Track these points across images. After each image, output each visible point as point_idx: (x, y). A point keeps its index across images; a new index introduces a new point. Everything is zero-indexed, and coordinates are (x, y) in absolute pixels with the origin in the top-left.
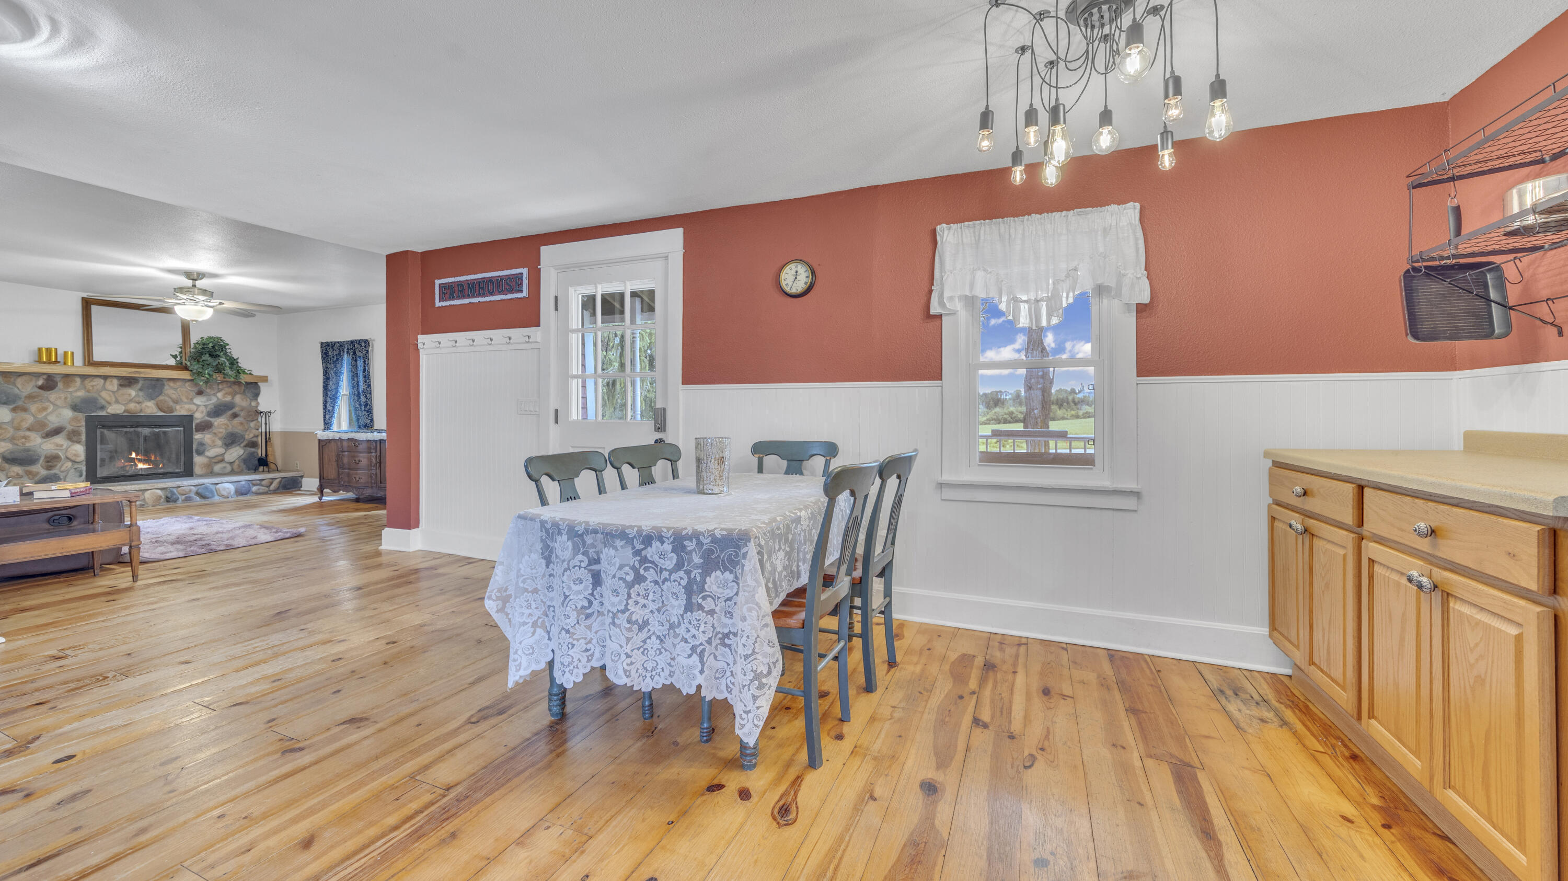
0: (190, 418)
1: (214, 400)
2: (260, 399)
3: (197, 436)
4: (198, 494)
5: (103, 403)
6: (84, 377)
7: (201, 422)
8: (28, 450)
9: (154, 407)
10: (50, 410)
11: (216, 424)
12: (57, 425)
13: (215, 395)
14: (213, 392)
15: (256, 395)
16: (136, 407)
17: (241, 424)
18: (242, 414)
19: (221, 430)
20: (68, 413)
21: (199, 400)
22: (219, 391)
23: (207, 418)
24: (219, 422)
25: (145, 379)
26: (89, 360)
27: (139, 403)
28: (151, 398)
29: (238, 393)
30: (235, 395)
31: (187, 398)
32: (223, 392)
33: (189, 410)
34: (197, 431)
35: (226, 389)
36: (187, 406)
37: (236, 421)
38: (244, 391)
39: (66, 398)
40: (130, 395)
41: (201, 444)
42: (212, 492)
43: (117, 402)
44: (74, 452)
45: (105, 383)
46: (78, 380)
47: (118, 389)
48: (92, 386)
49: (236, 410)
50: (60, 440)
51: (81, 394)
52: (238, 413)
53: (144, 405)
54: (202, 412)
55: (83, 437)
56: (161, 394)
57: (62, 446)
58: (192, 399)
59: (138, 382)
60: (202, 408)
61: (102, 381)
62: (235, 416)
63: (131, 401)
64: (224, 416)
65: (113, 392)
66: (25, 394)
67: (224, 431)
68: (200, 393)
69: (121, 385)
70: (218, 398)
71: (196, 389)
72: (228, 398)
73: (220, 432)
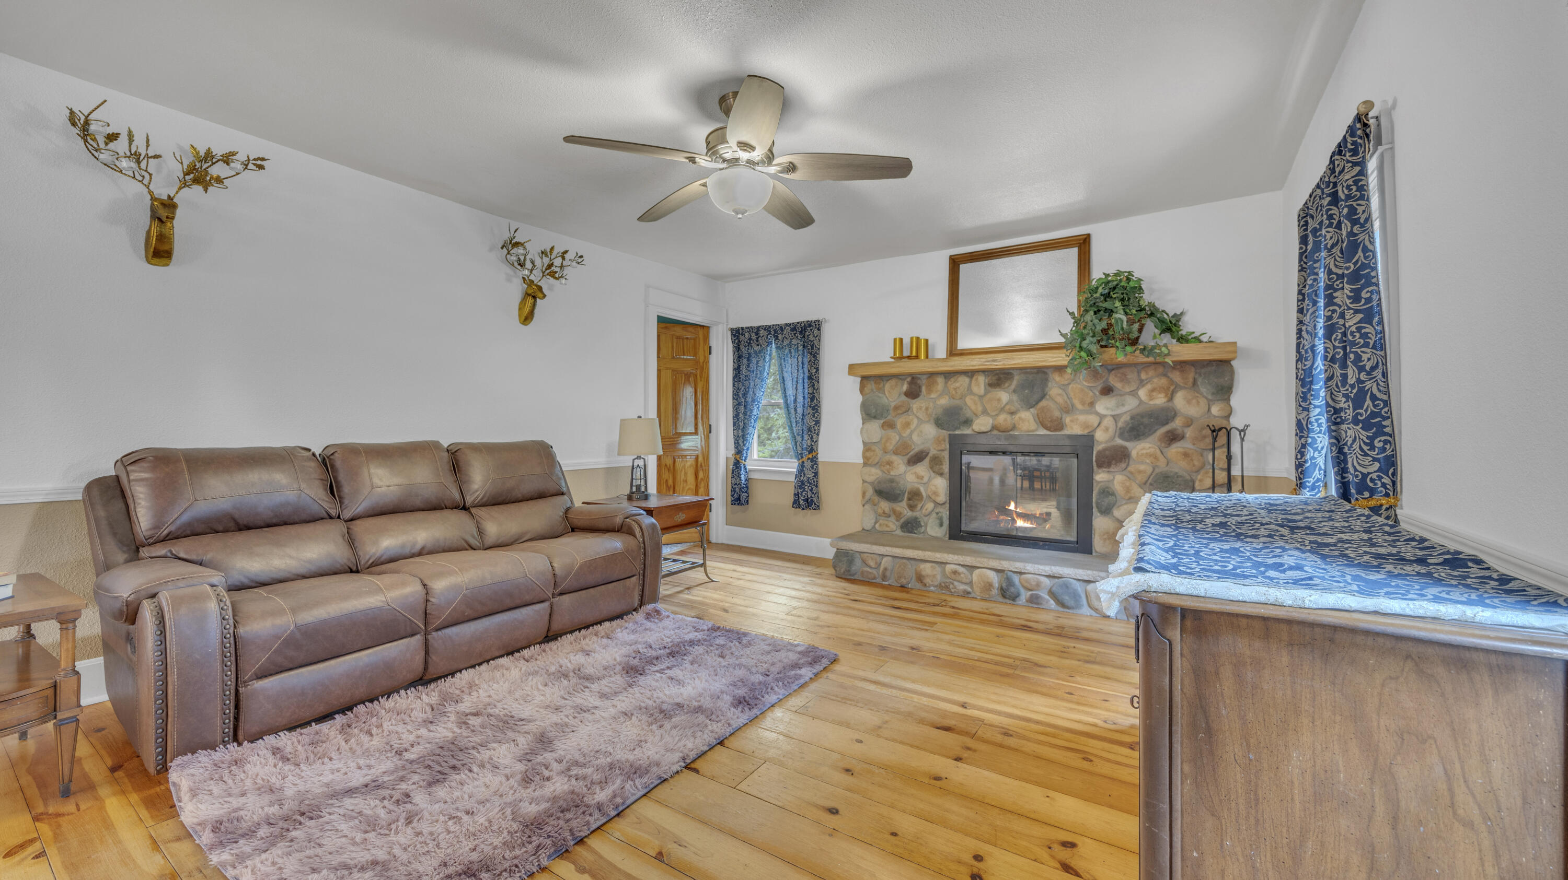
0: (1089, 439)
1: (1131, 404)
2: (1236, 400)
3: (1100, 477)
4: (1052, 594)
5: (969, 414)
6: (949, 375)
7: (1105, 450)
8: (892, 481)
9: (1032, 420)
10: (913, 427)
11: (1134, 454)
12: (921, 447)
13: (1134, 393)
14: (1128, 390)
15: (1225, 391)
16: (1005, 420)
17: (1186, 455)
18: (1189, 433)
19: (1142, 467)
20: (930, 431)
21: (1104, 406)
22: (1142, 383)
23: (1119, 442)
24: (1142, 449)
25: (1023, 370)
26: (953, 351)
27: (1012, 413)
28: (1030, 406)
29: (1182, 388)
30: (1173, 393)
31: (1083, 404)
32: (1149, 386)
33: (1086, 425)
34: (1100, 466)
35: (1155, 380)
36: (1082, 418)
37: (1175, 449)
38: (1195, 383)
39: (927, 409)
40: (999, 400)
41: (1107, 492)
42: (1075, 596)
43: (985, 412)
44: (933, 488)
45: (971, 382)
46: (940, 380)
47: (986, 393)
48: (955, 389)
49: (1177, 424)
50: (922, 469)
51: (944, 401)
52: (1180, 431)
53: (1017, 417)
54: (1107, 429)
55: (946, 468)
56: (1043, 396)
57: (922, 478)
58: (1092, 404)
59: (1013, 378)
60: (1108, 422)
61: (967, 380)
62: (1173, 437)
63: (1002, 410)
64: (1151, 438)
65: (981, 397)
66: (893, 404)
67: (1149, 470)
68: (1107, 391)
69: (990, 385)
70: (1141, 402)
71: (1099, 385)
72: (1160, 400)
73: (1140, 472)
